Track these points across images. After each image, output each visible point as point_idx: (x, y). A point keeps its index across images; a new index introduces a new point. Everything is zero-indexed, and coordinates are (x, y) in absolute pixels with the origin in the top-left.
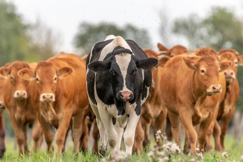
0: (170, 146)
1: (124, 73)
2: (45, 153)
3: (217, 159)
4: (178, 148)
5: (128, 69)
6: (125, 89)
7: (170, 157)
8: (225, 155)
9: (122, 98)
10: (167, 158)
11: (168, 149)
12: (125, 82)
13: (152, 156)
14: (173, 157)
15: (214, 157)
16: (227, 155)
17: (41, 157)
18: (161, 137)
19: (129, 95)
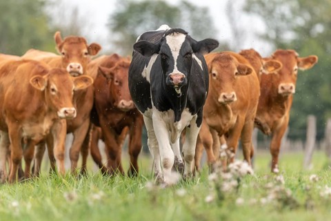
0: (239, 166)
1: (176, 55)
2: (70, 175)
3: (304, 185)
4: (249, 169)
5: (181, 50)
6: (176, 71)
7: (239, 180)
8: (314, 179)
9: (171, 81)
10: (235, 183)
11: (236, 170)
12: (176, 63)
13: (214, 180)
14: (243, 181)
15: (299, 181)
16: (317, 179)
17: (64, 180)
18: (227, 154)
19: (180, 77)
